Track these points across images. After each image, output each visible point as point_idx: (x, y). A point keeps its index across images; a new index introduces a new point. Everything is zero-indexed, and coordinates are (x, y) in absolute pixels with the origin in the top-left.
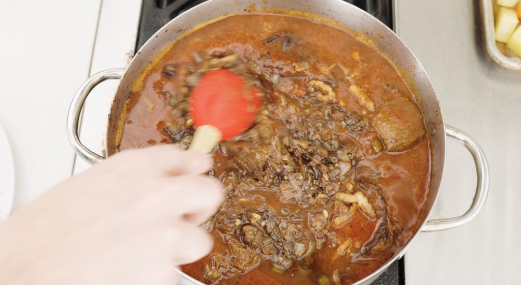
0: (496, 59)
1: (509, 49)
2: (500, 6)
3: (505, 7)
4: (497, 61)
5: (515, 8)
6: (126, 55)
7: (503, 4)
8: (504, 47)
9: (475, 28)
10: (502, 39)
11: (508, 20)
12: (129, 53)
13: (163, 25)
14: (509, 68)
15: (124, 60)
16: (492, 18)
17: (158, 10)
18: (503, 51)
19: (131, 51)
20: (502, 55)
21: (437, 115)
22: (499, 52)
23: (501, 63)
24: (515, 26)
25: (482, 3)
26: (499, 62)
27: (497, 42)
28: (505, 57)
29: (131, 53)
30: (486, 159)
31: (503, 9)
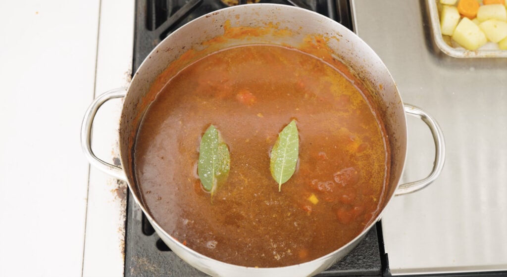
0: (444, 50)
1: (453, 40)
2: (443, 4)
3: (447, 5)
4: (445, 52)
5: (456, 5)
6: (125, 74)
7: (446, 3)
8: (450, 39)
9: (424, 25)
10: (447, 33)
11: (451, 16)
12: (127, 72)
13: (155, 46)
14: (456, 57)
15: (124, 78)
16: (437, 15)
17: (150, 32)
18: (449, 43)
19: (129, 70)
20: (449, 46)
21: (396, 96)
22: (446, 45)
23: (448, 53)
24: (457, 21)
25: (428, 4)
26: (447, 52)
27: (443, 35)
28: (452, 48)
29: (129, 71)
30: (441, 129)
31: (445, 7)
